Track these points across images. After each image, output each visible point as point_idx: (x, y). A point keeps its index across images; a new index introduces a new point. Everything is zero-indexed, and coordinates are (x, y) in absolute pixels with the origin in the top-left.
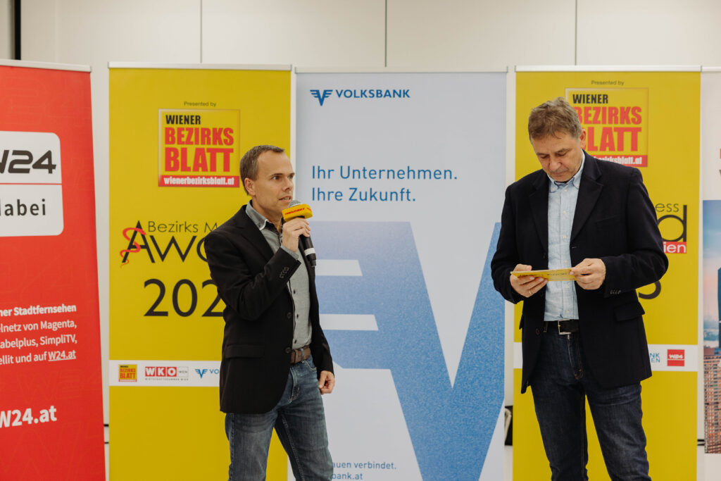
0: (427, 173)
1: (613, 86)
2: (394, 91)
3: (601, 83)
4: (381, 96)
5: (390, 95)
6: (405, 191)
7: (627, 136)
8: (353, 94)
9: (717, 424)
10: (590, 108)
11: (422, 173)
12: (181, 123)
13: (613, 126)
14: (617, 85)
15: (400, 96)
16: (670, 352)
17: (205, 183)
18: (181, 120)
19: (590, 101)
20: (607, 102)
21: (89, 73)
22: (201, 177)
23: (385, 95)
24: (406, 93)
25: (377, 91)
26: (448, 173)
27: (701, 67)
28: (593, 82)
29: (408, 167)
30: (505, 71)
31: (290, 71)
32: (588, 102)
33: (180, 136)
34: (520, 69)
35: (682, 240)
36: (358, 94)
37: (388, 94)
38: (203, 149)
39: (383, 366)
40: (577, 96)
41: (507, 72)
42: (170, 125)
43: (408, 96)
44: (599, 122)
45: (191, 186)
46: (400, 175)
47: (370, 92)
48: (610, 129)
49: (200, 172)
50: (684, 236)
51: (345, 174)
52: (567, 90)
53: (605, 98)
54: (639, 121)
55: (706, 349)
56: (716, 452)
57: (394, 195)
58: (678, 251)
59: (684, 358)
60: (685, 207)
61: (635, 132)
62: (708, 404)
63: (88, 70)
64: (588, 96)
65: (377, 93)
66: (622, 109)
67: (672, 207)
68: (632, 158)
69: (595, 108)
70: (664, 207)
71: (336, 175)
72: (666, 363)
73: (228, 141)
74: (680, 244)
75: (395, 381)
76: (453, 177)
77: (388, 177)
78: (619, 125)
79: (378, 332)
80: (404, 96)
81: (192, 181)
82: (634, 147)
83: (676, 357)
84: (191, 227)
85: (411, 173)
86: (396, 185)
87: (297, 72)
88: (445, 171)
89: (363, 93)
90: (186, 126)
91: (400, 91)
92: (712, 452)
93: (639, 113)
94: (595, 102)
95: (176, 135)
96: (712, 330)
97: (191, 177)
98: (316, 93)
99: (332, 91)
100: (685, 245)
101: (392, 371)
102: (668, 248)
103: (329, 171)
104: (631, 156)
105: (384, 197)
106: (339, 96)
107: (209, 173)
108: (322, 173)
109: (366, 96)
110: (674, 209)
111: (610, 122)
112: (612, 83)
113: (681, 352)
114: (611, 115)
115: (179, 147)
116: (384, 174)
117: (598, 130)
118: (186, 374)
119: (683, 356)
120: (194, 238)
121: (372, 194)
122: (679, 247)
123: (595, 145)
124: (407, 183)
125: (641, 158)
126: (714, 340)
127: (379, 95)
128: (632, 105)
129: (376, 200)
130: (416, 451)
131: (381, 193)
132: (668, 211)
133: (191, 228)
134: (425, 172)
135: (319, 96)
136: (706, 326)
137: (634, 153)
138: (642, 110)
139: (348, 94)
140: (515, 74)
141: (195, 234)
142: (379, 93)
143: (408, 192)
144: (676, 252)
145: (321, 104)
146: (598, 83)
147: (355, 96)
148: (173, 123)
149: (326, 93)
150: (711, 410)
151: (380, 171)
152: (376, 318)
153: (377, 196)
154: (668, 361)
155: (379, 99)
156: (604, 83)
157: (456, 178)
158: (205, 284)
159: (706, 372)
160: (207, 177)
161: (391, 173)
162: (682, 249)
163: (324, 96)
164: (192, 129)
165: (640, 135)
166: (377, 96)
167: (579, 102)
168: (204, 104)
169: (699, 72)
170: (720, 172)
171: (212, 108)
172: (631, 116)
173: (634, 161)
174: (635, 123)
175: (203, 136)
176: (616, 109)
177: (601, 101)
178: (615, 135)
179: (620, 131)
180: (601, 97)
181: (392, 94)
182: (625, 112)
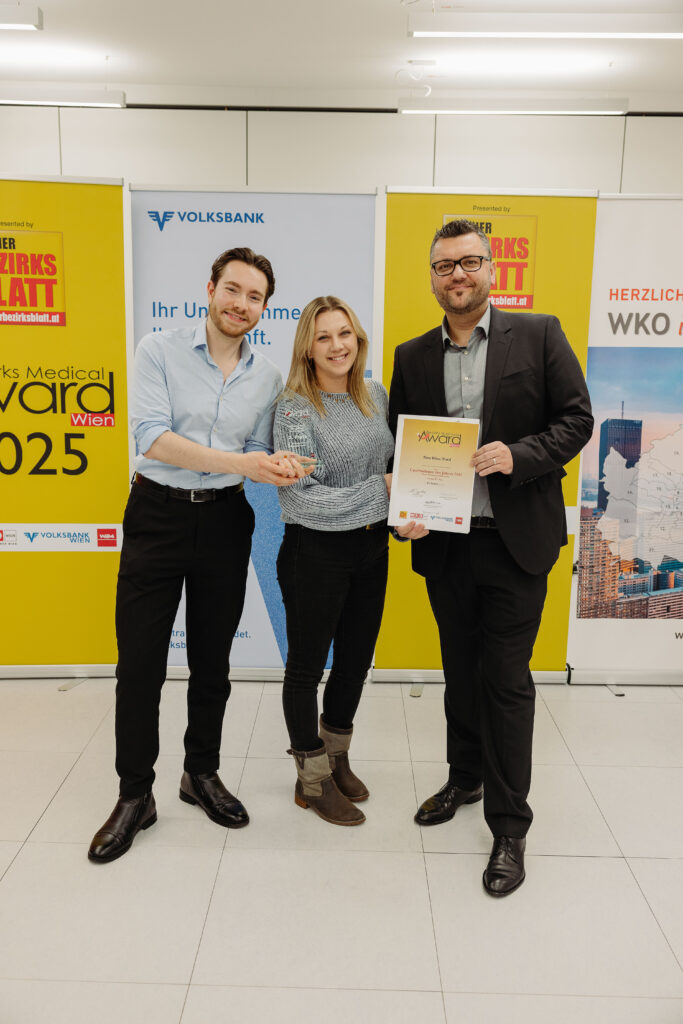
0: (284, 312)
1: (498, 213)
2: (246, 215)
3: (484, 209)
4: (231, 220)
5: (241, 220)
6: (259, 332)
7: (512, 273)
8: (198, 217)
9: (591, 588)
11: (278, 312)
13: (496, 260)
14: (503, 212)
15: (252, 221)
17: (24, 320)
20: (490, 232)
22: (20, 313)
23: (236, 220)
24: (259, 218)
25: (226, 214)
27: (598, 192)
28: (475, 207)
30: (374, 192)
31: (122, 186)
34: (391, 189)
36: (204, 217)
37: (238, 218)
38: (21, 279)
41: (376, 195)
43: (262, 221)
45: (8, 323)
47: (218, 215)
49: (18, 307)
51: (190, 313)
52: (445, 217)
53: (489, 227)
54: (526, 255)
55: (584, 510)
56: (589, 617)
61: (520, 268)
65: (226, 217)
66: (507, 240)
68: (516, 299)
71: (179, 313)
73: (50, 270)
78: (503, 260)
80: (257, 221)
81: (9, 318)
82: (519, 285)
84: (11, 371)
87: (133, 188)
89: (209, 217)
91: (253, 215)
92: (585, 617)
93: (526, 246)
96: (591, 490)
97: (7, 313)
98: (155, 215)
99: (173, 213)
103: (172, 308)
104: (514, 296)
106: (182, 219)
107: (29, 308)
108: (163, 311)
109: (213, 221)
112: (496, 209)
114: (494, 248)
118: (14, 538)
120: (15, 384)
125: (525, 299)
126: (592, 500)
127: (229, 219)
128: (518, 236)
133: (10, 373)
134: (281, 311)
135: (158, 219)
136: (584, 485)
137: (519, 292)
138: (530, 242)
139: (192, 217)
140: (385, 195)
141: (16, 380)
142: (228, 217)
143: (262, 334)
145: (161, 229)
146: (480, 208)
147: (200, 220)
149: (167, 215)
150: (586, 574)
156: (488, 209)
158: (30, 437)
159: (582, 534)
160: (27, 313)
163: (164, 220)
164: (5, 254)
165: (525, 271)
166: (226, 221)
168: (19, 224)
169: (596, 198)
170: (610, 315)
171: (29, 228)
172: (516, 249)
173: (518, 301)
174: (521, 257)
175: (20, 264)
176: (500, 240)
177: (484, 230)
178: (498, 271)
179: (504, 266)
180: (484, 226)
181: (243, 218)
182: (510, 244)
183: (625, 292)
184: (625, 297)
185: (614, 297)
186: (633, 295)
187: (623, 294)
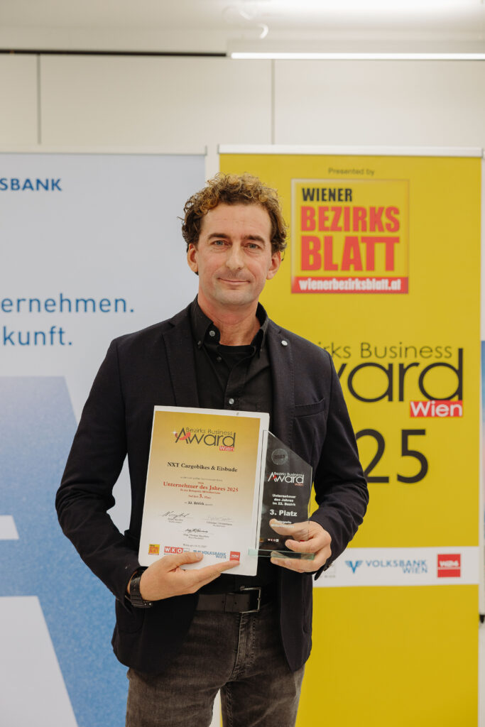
0: (90, 304)
1: (359, 176)
2: (38, 182)
3: (342, 172)
4: (19, 188)
5: (31, 187)
6: (57, 330)
7: (380, 249)
10: (326, 209)
11: (81, 304)
13: (360, 234)
15: (46, 188)
16: (442, 558)
19: (326, 197)
20: (351, 200)
23: (25, 187)
24: (55, 184)
25: (12, 180)
26: (120, 304)
28: (330, 170)
29: (61, 295)
30: (203, 152)
32: (323, 200)
34: (224, 149)
35: (456, 398)
37: (28, 185)
39: (27, 592)
40: (308, 190)
41: (205, 155)
43: (59, 189)
44: (340, 229)
46: (48, 305)
48: (356, 238)
50: (459, 392)
52: (294, 182)
53: (349, 193)
54: (397, 228)
57: (40, 337)
58: (452, 414)
59: (459, 566)
60: (461, 351)
61: (390, 243)
64: (323, 190)
65: (13, 184)
66: (372, 209)
67: (442, 351)
68: (386, 282)
69: (334, 209)
70: (431, 351)
72: (436, 573)
74: (454, 403)
75: (46, 613)
76: (128, 309)
77: (31, 310)
78: (368, 234)
79: (18, 541)
80: (53, 189)
82: (390, 265)
83: (449, 565)
85: (66, 304)
86: (42, 321)
88: (117, 301)
91: (47, 181)
93: (396, 216)
94: (334, 200)
100: (461, 404)
101: (40, 598)
102: (438, 409)
104: (385, 278)
105: (24, 340)
110: (445, 354)
111: (356, 229)
112: (358, 172)
113: (456, 558)
114: (356, 219)
116: (24, 305)
117: (339, 239)
119: (459, 562)
121: (7, 335)
122: (453, 407)
123: (335, 262)
124: (59, 319)
125: (399, 282)
127: (15, 187)
128: (386, 206)
129: (13, 343)
130: (77, 716)
131: (20, 334)
132: (437, 357)
134: (86, 302)
137: (390, 274)
138: (401, 212)
140: (217, 158)
142: (15, 184)
143: (61, 332)
144: (449, 415)
146: (338, 172)
151: (19, 301)
152: (16, 521)
153: (15, 338)
154: (439, 571)
155: (15, 192)
156: (346, 172)
157: (132, 311)
161: (35, 304)
162: (456, 411)
165: (396, 246)
166: (12, 189)
167: (312, 199)
169: (480, 159)
172: (385, 220)
173: (390, 285)
174: (390, 230)
176: (363, 210)
177: (343, 197)
178: (363, 247)
179: (370, 242)
180: (343, 192)
181: (34, 185)
182: (376, 214)
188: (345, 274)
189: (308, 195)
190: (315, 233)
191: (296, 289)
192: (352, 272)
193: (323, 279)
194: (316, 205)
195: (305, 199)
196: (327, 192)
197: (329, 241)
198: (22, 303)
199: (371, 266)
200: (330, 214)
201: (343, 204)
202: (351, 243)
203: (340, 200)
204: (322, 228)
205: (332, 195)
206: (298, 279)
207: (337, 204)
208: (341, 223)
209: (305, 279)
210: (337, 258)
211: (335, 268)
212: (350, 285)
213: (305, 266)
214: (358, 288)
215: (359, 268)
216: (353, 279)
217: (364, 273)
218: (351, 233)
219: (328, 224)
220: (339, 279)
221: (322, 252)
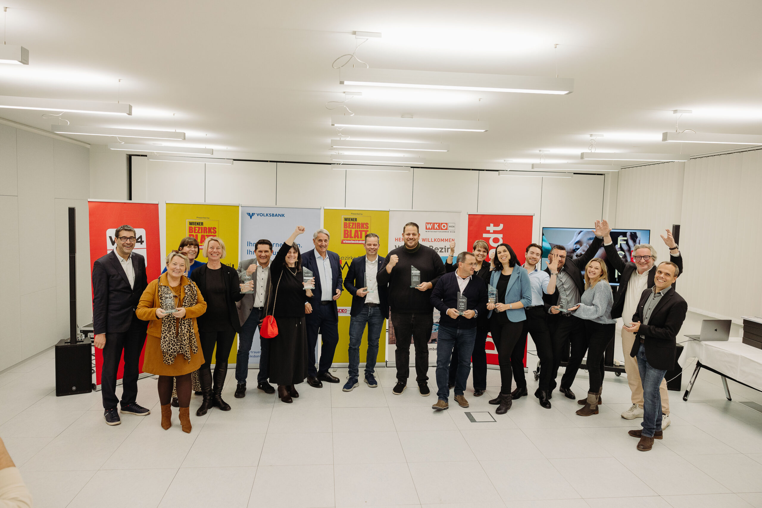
2: (279, 214)
3: (355, 214)
5: (277, 216)
7: (363, 233)
8: (263, 215)
9: (393, 334)
10: (350, 223)
12: (195, 225)
13: (359, 229)
15: (281, 216)
18: (195, 224)
19: (350, 220)
20: (357, 221)
21: (158, 204)
23: (275, 216)
24: (283, 215)
25: (272, 214)
27: (390, 209)
30: (320, 208)
31: (239, 206)
32: (350, 221)
33: (195, 230)
34: (325, 208)
36: (265, 215)
38: (204, 235)
42: (191, 226)
43: (284, 217)
44: (354, 228)
47: (270, 214)
48: (358, 231)
49: (203, 244)
52: (342, 216)
53: (356, 219)
54: (368, 228)
56: (392, 344)
62: (390, 327)
63: (157, 203)
65: (272, 215)
66: (362, 223)
73: (214, 232)
77: (276, 246)
78: (361, 229)
87: (242, 206)
89: (267, 215)
90: (198, 226)
91: (281, 214)
92: (391, 344)
95: (193, 230)
98: (249, 214)
99: (255, 213)
106: (258, 215)
108: (251, 244)
111: (358, 228)
112: (358, 214)
114: (358, 226)
115: (195, 234)
123: (352, 236)
128: (365, 222)
135: (250, 215)
138: (369, 224)
139: (261, 215)
140: (323, 209)
142: (273, 215)
145: (251, 219)
146: (353, 214)
148: (192, 225)
149: (253, 214)
155: (273, 217)
157: (301, 247)
161: (277, 245)
163: (252, 216)
164: (200, 227)
165: (368, 233)
166: (272, 216)
167: (347, 221)
168: (205, 218)
169: (389, 211)
170: (396, 246)
171: (208, 219)
172: (365, 226)
174: (366, 228)
175: (204, 230)
176: (360, 223)
177: (354, 220)
178: (359, 233)
179: (361, 231)
180: (355, 219)
181: (278, 216)
182: (363, 224)
183: (400, 239)
184: (400, 240)
185: (397, 240)
186: (402, 240)
187: (399, 240)
188: (355, 239)
189: (346, 219)
190: (348, 229)
191: (342, 243)
192: (356, 239)
193: (349, 240)
194: (348, 222)
195: (345, 221)
196: (350, 219)
197: (351, 231)
198: (274, 244)
199: (361, 237)
200: (351, 224)
201: (355, 222)
202: (356, 232)
203: (354, 221)
204: (349, 228)
205: (352, 220)
206: (343, 240)
207: (353, 222)
208: (354, 227)
209: (345, 240)
210: (353, 235)
211: (352, 237)
212: (356, 242)
213: (345, 237)
214: (358, 242)
215: (358, 238)
216: (357, 240)
217: (359, 239)
218: (356, 229)
219: (351, 227)
220: (353, 240)
221: (349, 234)
